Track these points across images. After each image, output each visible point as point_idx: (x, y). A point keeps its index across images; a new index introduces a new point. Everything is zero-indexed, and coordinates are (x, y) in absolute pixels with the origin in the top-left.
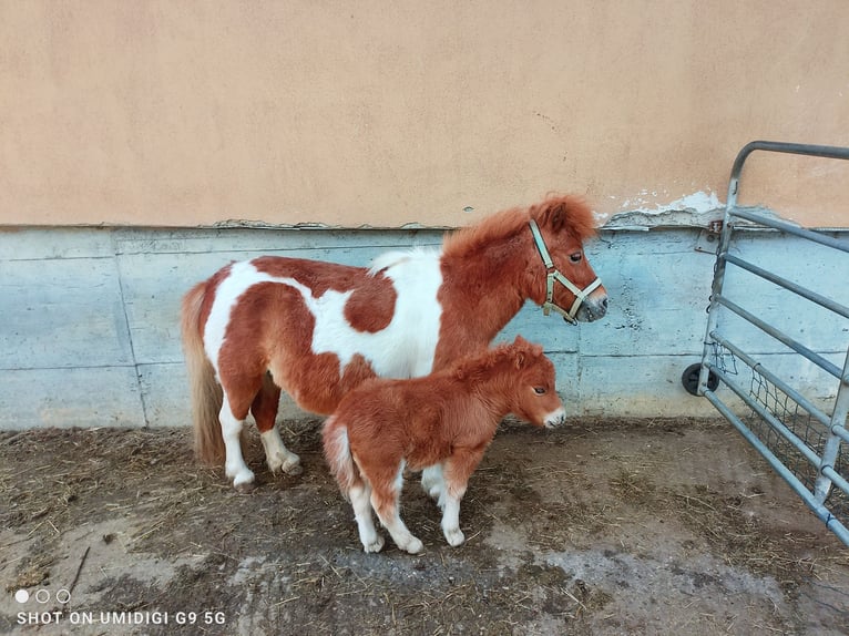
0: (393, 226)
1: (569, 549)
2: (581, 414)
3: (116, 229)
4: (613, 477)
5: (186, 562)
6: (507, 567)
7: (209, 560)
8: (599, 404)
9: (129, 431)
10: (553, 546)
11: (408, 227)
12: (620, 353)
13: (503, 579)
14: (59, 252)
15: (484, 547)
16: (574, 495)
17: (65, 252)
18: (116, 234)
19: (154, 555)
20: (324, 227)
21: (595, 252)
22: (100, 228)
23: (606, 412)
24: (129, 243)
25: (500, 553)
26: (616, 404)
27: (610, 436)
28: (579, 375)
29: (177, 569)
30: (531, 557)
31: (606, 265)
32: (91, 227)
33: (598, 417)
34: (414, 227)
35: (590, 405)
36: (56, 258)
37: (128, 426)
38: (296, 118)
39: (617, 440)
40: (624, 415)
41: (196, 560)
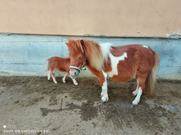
0: (121, 36)
1: (164, 104)
2: (158, 79)
3: (62, 36)
4: (169, 91)
5: (83, 102)
6: (152, 107)
7: (88, 102)
8: (162, 77)
9: (62, 77)
10: (160, 104)
11: (124, 36)
12: (168, 66)
13: (152, 109)
14: (51, 40)
15: (145, 103)
16: (161, 94)
17: (52, 40)
18: (62, 37)
19: (76, 100)
20: (106, 36)
21: (166, 43)
22: (59, 35)
23: (164, 78)
24: (65, 39)
25: (149, 104)
26: (166, 77)
27: (165, 83)
28: (159, 70)
29: (82, 103)
30: (156, 105)
31: (168, 46)
32: (57, 35)
33: (162, 79)
34: (126, 36)
35: (160, 77)
36: (50, 42)
37: (61, 76)
38: (103, 13)
39: (167, 84)
40: (167, 79)
41: (85, 101)
